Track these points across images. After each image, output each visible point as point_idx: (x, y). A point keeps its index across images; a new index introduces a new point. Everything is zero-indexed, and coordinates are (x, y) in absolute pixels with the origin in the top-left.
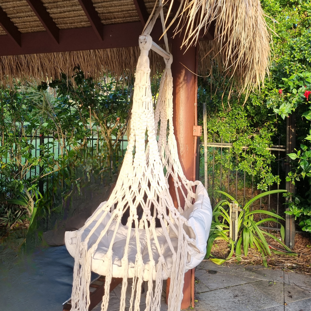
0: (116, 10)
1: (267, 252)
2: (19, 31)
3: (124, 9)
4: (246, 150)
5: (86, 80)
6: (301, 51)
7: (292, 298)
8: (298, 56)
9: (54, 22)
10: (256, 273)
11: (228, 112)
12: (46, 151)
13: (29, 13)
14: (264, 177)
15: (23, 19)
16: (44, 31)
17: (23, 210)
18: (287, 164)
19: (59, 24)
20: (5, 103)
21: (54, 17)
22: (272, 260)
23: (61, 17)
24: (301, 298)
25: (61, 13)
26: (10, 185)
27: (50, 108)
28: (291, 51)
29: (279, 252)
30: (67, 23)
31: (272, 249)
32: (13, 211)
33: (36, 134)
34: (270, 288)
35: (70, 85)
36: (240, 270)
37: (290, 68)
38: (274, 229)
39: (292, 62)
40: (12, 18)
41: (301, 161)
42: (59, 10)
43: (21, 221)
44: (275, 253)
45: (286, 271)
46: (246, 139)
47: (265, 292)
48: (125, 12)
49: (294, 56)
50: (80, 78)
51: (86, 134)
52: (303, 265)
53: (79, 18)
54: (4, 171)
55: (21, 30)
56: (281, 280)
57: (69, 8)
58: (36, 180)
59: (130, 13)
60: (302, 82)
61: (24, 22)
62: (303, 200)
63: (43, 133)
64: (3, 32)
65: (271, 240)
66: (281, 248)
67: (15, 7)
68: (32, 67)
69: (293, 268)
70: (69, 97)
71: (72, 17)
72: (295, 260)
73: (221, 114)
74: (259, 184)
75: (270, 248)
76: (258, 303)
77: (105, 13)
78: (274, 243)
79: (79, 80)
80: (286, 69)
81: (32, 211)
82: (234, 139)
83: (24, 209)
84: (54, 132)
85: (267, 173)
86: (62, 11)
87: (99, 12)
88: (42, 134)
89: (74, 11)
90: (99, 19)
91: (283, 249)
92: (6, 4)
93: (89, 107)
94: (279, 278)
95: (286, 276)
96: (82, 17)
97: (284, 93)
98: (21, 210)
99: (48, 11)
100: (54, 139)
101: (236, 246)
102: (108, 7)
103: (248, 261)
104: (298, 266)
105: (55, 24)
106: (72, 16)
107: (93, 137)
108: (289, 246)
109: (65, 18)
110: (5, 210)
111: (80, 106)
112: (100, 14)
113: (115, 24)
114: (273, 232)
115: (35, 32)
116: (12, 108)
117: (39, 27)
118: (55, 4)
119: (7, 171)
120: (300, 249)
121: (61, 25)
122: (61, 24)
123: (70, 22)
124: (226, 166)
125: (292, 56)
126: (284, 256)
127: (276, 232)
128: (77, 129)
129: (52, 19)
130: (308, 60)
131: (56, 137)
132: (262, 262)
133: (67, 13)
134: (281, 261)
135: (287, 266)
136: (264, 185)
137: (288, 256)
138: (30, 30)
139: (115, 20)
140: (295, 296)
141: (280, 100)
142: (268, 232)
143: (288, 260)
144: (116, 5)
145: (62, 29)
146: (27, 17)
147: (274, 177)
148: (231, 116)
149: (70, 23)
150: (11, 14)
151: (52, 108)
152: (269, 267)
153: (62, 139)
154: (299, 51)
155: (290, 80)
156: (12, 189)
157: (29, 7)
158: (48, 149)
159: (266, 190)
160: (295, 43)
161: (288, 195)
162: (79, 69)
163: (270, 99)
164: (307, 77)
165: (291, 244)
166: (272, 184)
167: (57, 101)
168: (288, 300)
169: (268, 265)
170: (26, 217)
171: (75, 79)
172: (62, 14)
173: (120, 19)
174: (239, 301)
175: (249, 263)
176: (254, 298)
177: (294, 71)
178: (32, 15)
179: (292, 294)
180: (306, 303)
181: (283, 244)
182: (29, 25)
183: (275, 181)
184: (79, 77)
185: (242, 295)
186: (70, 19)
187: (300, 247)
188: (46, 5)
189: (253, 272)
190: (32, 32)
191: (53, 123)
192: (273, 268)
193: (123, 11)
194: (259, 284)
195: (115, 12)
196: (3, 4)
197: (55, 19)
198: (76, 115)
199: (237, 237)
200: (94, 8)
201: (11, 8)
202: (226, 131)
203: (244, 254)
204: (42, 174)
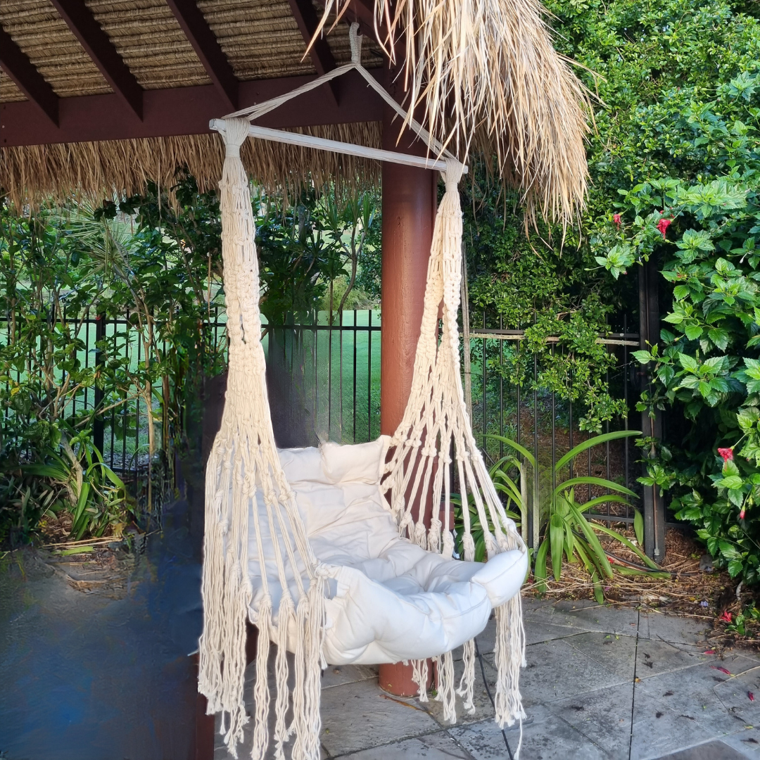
0: (265, 51)
1: (603, 572)
2: (55, 93)
3: (284, 50)
4: (555, 345)
5: (202, 196)
6: (656, 134)
7: (651, 667)
8: (650, 145)
9: (132, 76)
10: (578, 616)
11: (515, 261)
12: (111, 354)
13: (77, 57)
14: (594, 404)
15: (63, 68)
16: (109, 93)
17: (59, 489)
18: (642, 374)
19: (142, 79)
20: (17, 248)
21: (132, 65)
22: (614, 589)
23: (146, 64)
24: (671, 667)
25: (147, 56)
26: (31, 433)
27: (119, 254)
28: (636, 134)
29: (632, 570)
30: (160, 78)
31: (616, 564)
32: (35, 492)
33: (88, 315)
34: (606, 647)
35: (166, 205)
36: (543, 610)
37: (637, 169)
38: (620, 521)
39: (638, 158)
40: (39, 67)
41: (659, 367)
42: (142, 50)
43: (53, 515)
44: (623, 573)
45: (644, 611)
46: (553, 321)
47: (595, 656)
48: (285, 56)
49: (643, 143)
50: (188, 191)
51: (202, 313)
52: (682, 598)
53: (186, 66)
54: (17, 400)
55: (60, 90)
56: (632, 630)
57: (166, 48)
58: (88, 419)
59: (295, 57)
60: (659, 198)
61: (66, 75)
62: (678, 452)
63: (105, 312)
64: (18, 95)
65: (614, 544)
66: (636, 562)
67: (47, 44)
68: (82, 167)
69: (660, 605)
70: (163, 232)
71: (171, 65)
72: (665, 586)
73: (499, 265)
74: (584, 420)
75: (612, 562)
76: (578, 679)
77: (242, 57)
78: (620, 551)
79: (186, 196)
80: (627, 172)
81: (79, 490)
82: (529, 321)
83: (59, 487)
84: (128, 311)
85: (599, 393)
86: (151, 53)
87: (231, 55)
88: (101, 314)
89: (175, 52)
90: (230, 69)
91: (640, 564)
92: (29, 38)
93: (208, 254)
94: (627, 627)
95: (644, 621)
96: (192, 65)
97: (626, 221)
98: (53, 488)
99: (120, 52)
100: (129, 327)
101: (535, 560)
102: (248, 45)
103: (563, 590)
104: (671, 600)
105: (133, 78)
106: (171, 62)
107: (216, 321)
108: (653, 557)
109: (155, 66)
110: (15, 490)
111: (188, 250)
112: (231, 58)
113: (263, 79)
114: (618, 527)
115: (89, 95)
116: (34, 259)
117: (99, 84)
118: (135, 39)
119: (23, 400)
120: (677, 563)
121: (147, 82)
122: (147, 78)
123: (168, 75)
124: (511, 381)
125: (639, 144)
126: (642, 578)
127: (624, 527)
128: (182, 303)
129: (127, 68)
130: (671, 152)
131: (132, 322)
132: (594, 593)
133: (161, 57)
134: (635, 591)
135: (648, 600)
136: (594, 420)
137: (649, 579)
138: (78, 91)
139: (265, 72)
140: (660, 664)
141: (618, 237)
142: (607, 527)
143: (649, 587)
144: (267, 40)
145: (150, 90)
146: (73, 64)
147: (613, 402)
148: (521, 270)
149: (166, 78)
150: (39, 58)
151: (125, 256)
152: (607, 603)
153: (147, 326)
154: (652, 134)
155: (633, 195)
156: (34, 442)
157: (79, 44)
158: (116, 349)
159: (598, 431)
160: (643, 117)
161: (646, 443)
162: (186, 171)
163: (596, 234)
164: (670, 189)
165: (657, 553)
166: (610, 418)
167: (137, 240)
168: (643, 672)
169: (604, 598)
170: (64, 506)
171: (178, 195)
172: (150, 59)
173: (275, 70)
174: (537, 675)
175: (564, 596)
176: (570, 670)
177: (643, 176)
178: (85, 60)
179: (653, 658)
180: (681, 677)
181: (641, 553)
182: (78, 80)
183: (616, 411)
184: (185, 189)
185: (544, 663)
186: (167, 68)
187: (677, 559)
188: (116, 40)
189: (573, 614)
190: (83, 96)
191: (125, 289)
192: (616, 606)
193: (282, 53)
194: (583, 640)
195: (264, 55)
196: (22, 38)
197: (135, 68)
198: (179, 272)
199: (538, 538)
200: (219, 46)
201: (38, 45)
202: (512, 304)
203: (553, 576)
204: (102, 406)
